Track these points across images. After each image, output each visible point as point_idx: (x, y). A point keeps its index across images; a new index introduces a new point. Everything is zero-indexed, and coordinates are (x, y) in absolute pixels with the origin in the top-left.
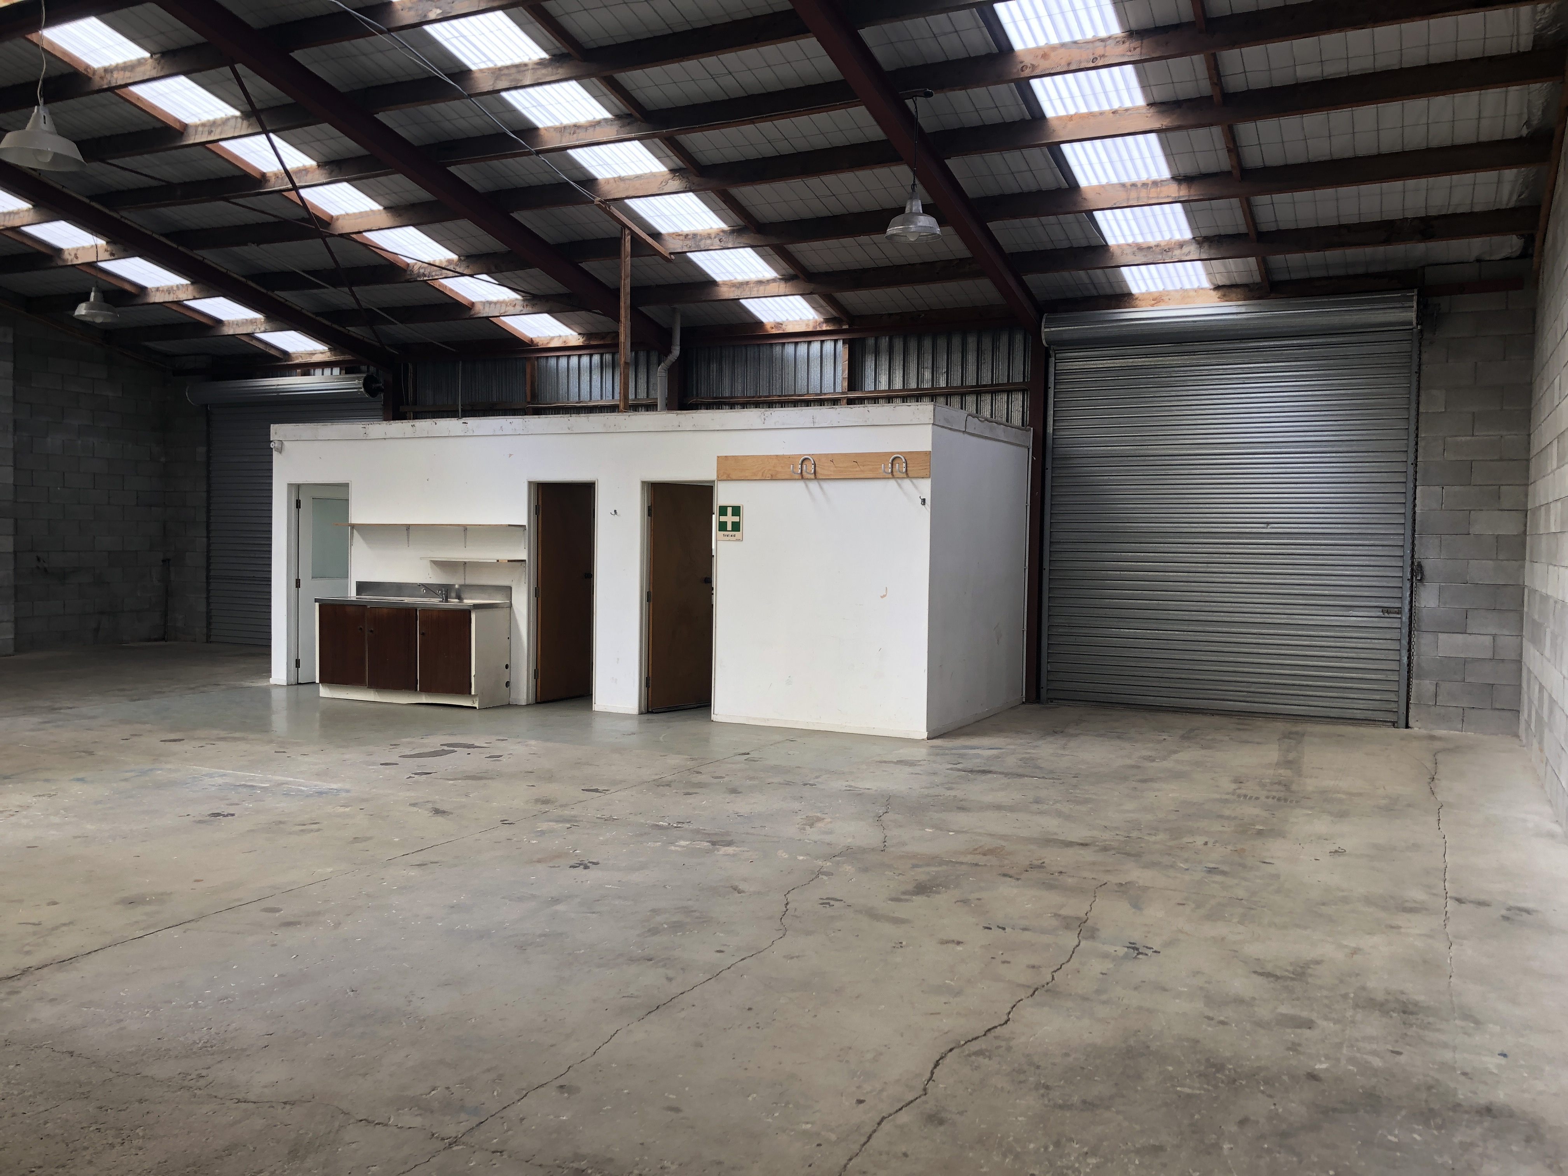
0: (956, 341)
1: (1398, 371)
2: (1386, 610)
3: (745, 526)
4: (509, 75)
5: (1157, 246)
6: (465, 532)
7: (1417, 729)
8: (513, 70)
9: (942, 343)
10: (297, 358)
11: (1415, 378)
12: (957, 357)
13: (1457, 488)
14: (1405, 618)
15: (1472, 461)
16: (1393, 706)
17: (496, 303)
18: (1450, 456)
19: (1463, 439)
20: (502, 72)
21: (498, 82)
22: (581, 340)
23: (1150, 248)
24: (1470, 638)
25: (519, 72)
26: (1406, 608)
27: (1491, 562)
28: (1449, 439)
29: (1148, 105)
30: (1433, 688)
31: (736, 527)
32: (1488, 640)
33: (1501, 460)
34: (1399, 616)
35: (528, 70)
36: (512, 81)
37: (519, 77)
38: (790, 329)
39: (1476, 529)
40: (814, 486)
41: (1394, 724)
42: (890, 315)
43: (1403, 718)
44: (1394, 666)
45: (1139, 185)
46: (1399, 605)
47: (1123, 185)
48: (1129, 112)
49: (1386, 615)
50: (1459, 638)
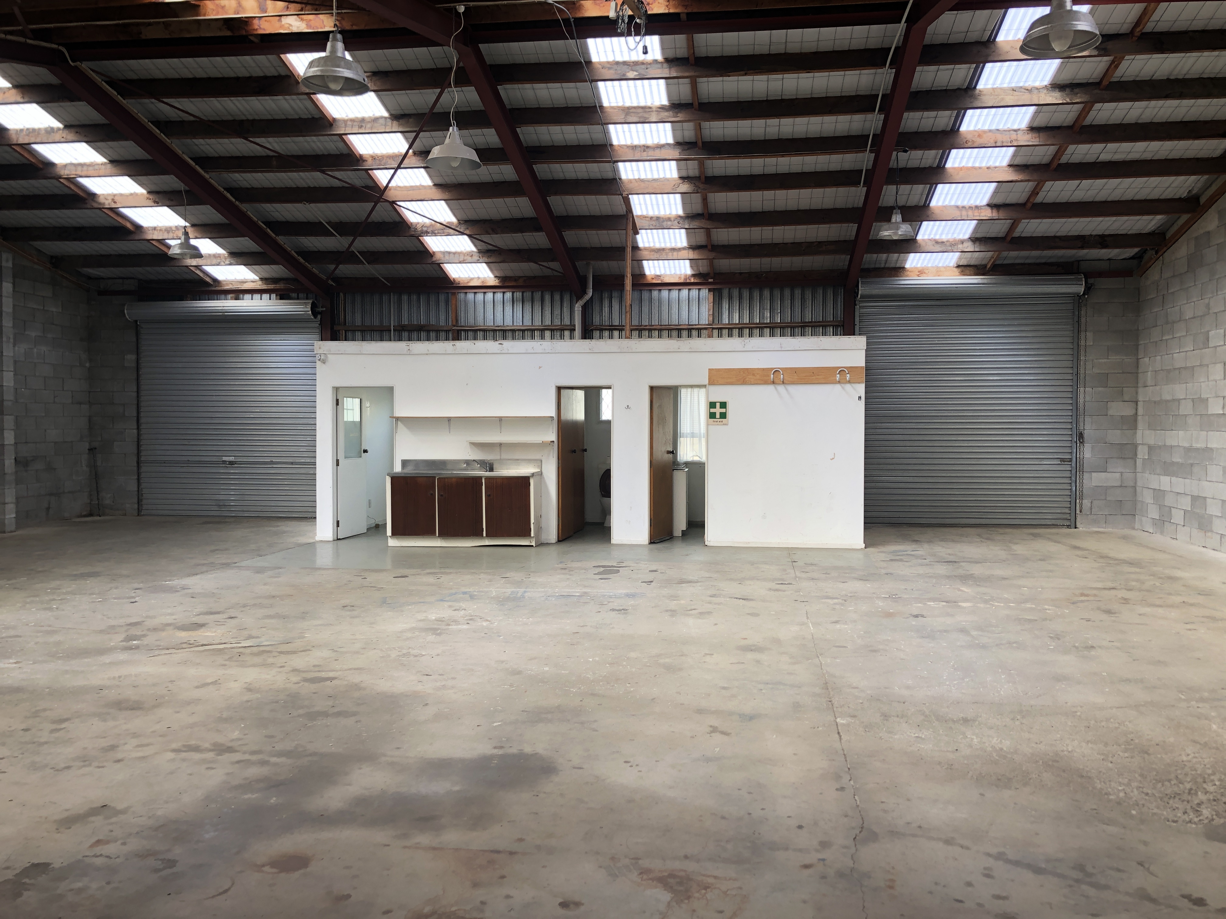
0: (787, 292)
1: (1067, 321)
2: (1062, 460)
3: (729, 415)
4: (638, 113)
5: (948, 241)
6: (500, 421)
7: (1081, 528)
8: (640, 110)
9: (777, 293)
10: (227, 284)
11: (1076, 325)
12: (788, 302)
13: (1100, 389)
14: (1074, 465)
15: (1108, 373)
16: (1068, 516)
17: (455, 253)
18: (1096, 371)
19: (1103, 361)
20: (631, 111)
21: (628, 117)
22: (497, 281)
23: (943, 242)
24: (1109, 475)
25: (645, 112)
26: (1074, 459)
27: (1119, 431)
28: (1095, 361)
29: (1010, 166)
30: (1089, 505)
31: (723, 416)
32: (1118, 475)
33: (1123, 373)
34: (1070, 463)
35: (652, 111)
36: (640, 117)
37: (646, 115)
38: (667, 280)
39: (1110, 412)
40: (781, 388)
41: (1069, 527)
42: (741, 273)
43: (1074, 523)
44: (1068, 493)
45: (967, 208)
46: (1070, 457)
47: (957, 207)
48: (997, 169)
49: (1063, 463)
50: (1103, 475)
